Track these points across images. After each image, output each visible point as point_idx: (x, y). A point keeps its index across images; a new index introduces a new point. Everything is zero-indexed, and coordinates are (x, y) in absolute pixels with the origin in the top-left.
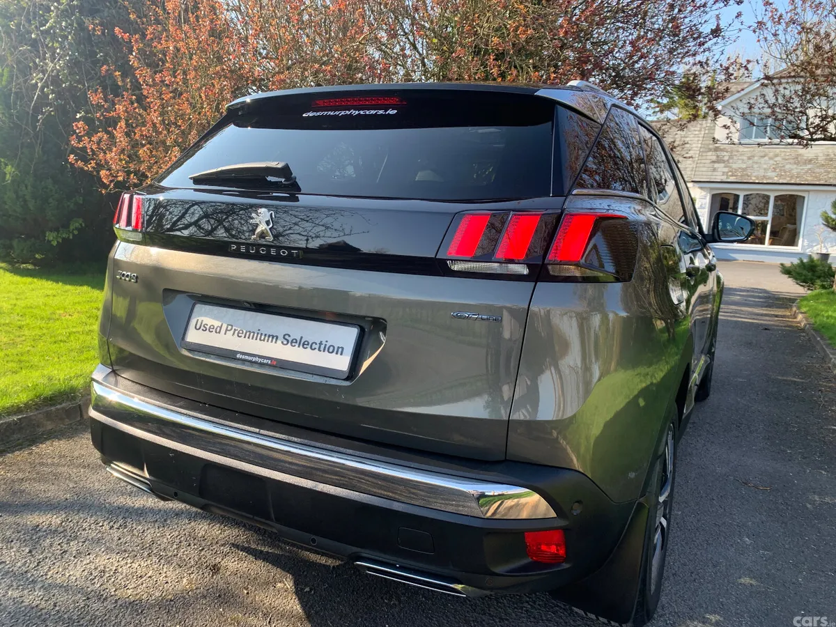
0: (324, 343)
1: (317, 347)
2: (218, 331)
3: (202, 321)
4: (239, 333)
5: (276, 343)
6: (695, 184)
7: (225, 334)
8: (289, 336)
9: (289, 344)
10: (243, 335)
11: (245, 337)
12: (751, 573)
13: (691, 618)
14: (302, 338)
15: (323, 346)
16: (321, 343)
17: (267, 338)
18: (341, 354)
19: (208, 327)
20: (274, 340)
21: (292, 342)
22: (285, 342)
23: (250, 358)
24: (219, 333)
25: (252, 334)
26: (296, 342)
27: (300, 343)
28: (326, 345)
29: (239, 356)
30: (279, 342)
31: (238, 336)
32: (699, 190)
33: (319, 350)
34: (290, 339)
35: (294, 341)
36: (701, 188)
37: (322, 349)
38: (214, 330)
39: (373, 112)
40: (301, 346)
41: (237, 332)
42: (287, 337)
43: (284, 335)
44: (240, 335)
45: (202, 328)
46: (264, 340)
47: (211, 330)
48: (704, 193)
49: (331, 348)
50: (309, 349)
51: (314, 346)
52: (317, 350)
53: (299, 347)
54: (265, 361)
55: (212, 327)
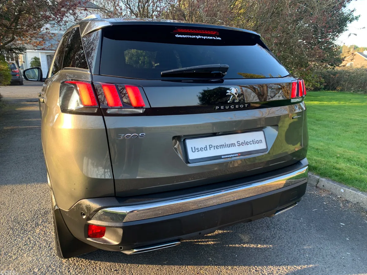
1: (252, 142)
2: (206, 149)
3: (195, 147)
4: (216, 147)
7: (210, 150)
8: (239, 142)
11: (220, 148)
14: (244, 141)
15: (254, 142)
17: (230, 146)
18: (262, 142)
19: (199, 149)
20: (234, 145)
21: (242, 144)
22: (239, 145)
23: (229, 156)
24: (207, 150)
25: (223, 146)
26: (243, 143)
27: (245, 144)
28: (255, 141)
29: (223, 157)
30: (236, 146)
31: (217, 149)
34: (240, 143)
35: (242, 143)
37: (254, 143)
38: (203, 150)
41: (215, 147)
42: (238, 142)
43: (237, 142)
45: (196, 150)
49: (257, 142)
50: (249, 145)
51: (251, 143)
54: (236, 155)
55: (201, 149)
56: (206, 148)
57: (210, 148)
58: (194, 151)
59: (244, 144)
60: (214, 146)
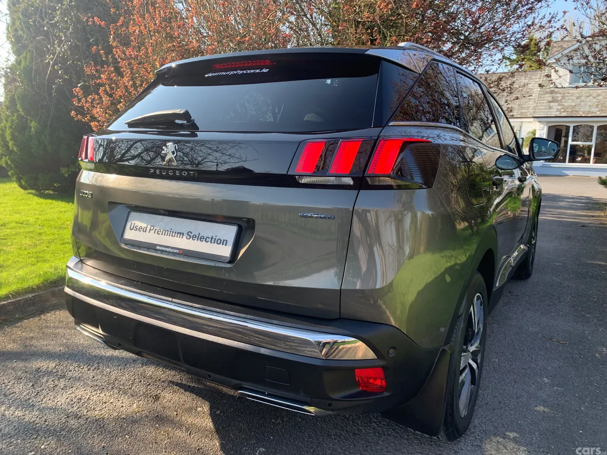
0: (214, 237)
1: (210, 240)
2: (144, 230)
3: (134, 224)
4: (158, 232)
5: (182, 238)
6: (535, 119)
7: (149, 232)
8: (191, 233)
9: (191, 238)
10: (161, 233)
12: (545, 403)
13: (495, 435)
14: (199, 234)
15: (213, 240)
16: (212, 238)
17: (176, 235)
18: (226, 245)
19: (138, 228)
20: (181, 236)
21: (193, 237)
22: (189, 237)
23: (165, 249)
24: (146, 231)
25: (167, 232)
26: (196, 237)
27: (198, 238)
28: (215, 239)
29: (158, 248)
30: (184, 237)
31: (158, 234)
32: (538, 124)
33: (211, 242)
34: (192, 235)
35: (195, 236)
36: (540, 122)
37: (213, 241)
38: (142, 230)
39: (252, 71)
40: (199, 240)
41: (157, 231)
42: (189, 234)
43: (188, 232)
44: (159, 233)
45: (134, 228)
46: (174, 236)
47: (140, 230)
48: (542, 126)
49: (219, 241)
50: (204, 242)
51: (208, 240)
52: (209, 243)
53: (197, 240)
54: (175, 251)
55: (141, 228)
56: (146, 228)
57: (151, 230)
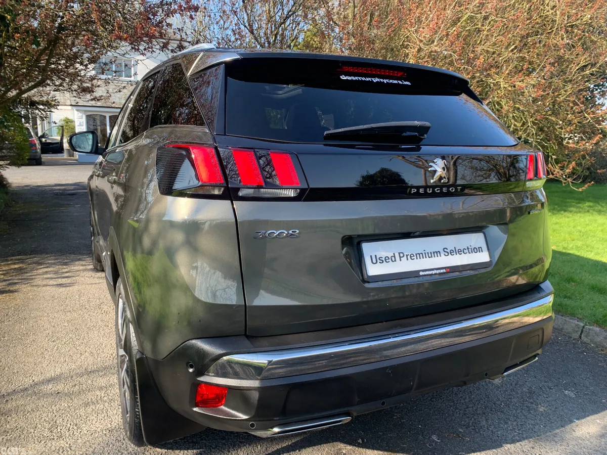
0: (470, 247)
1: (467, 250)
2: (393, 260)
3: (376, 256)
4: (411, 257)
6: (73, 107)
7: (400, 260)
8: (447, 249)
9: (450, 254)
10: (415, 258)
11: (417, 259)
14: (455, 248)
15: (470, 250)
16: (468, 248)
17: (433, 255)
18: (482, 252)
19: (383, 259)
20: (439, 255)
22: (447, 254)
23: (430, 272)
24: (395, 261)
25: (421, 255)
26: (453, 252)
29: (421, 273)
30: (442, 255)
34: (448, 251)
37: (470, 252)
38: (390, 260)
40: (458, 254)
41: (409, 257)
42: (445, 250)
44: (412, 258)
45: (379, 261)
46: (432, 257)
47: (387, 261)
49: (476, 251)
50: (463, 254)
51: (465, 251)
52: (468, 253)
53: (456, 254)
54: (442, 271)
55: (387, 259)
56: (394, 257)
57: (400, 257)
58: (374, 261)
59: (455, 253)
60: (407, 256)
